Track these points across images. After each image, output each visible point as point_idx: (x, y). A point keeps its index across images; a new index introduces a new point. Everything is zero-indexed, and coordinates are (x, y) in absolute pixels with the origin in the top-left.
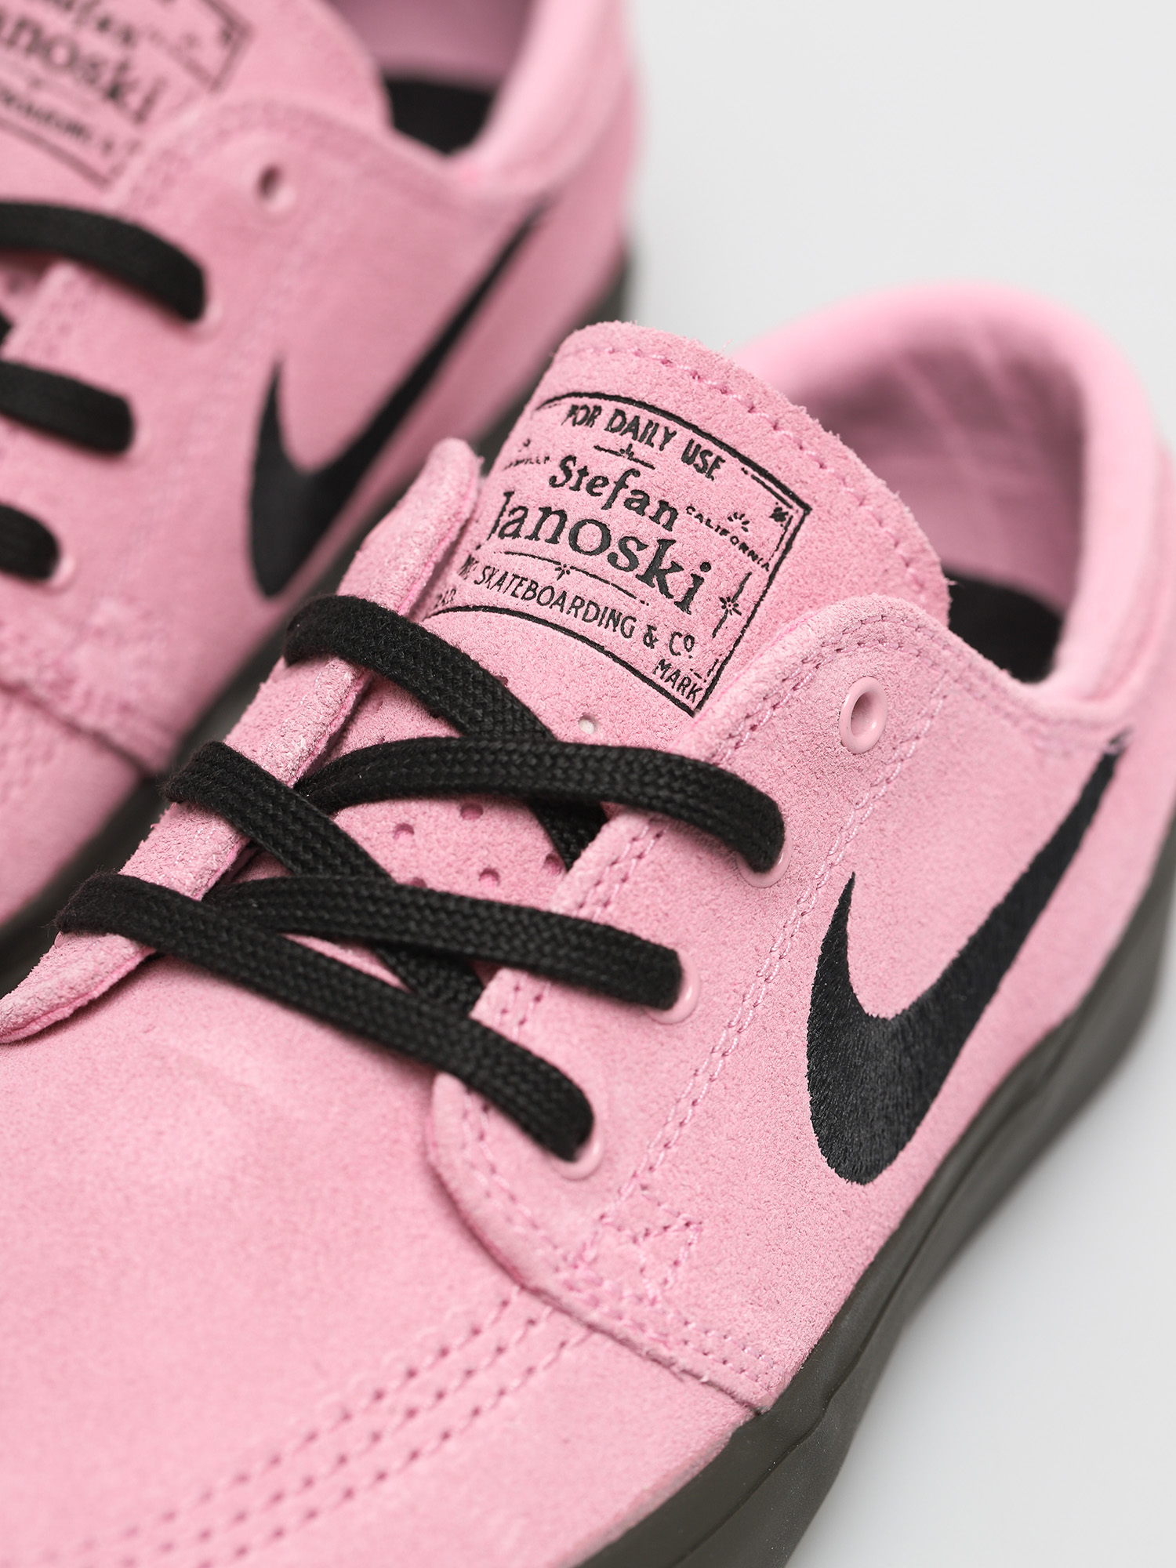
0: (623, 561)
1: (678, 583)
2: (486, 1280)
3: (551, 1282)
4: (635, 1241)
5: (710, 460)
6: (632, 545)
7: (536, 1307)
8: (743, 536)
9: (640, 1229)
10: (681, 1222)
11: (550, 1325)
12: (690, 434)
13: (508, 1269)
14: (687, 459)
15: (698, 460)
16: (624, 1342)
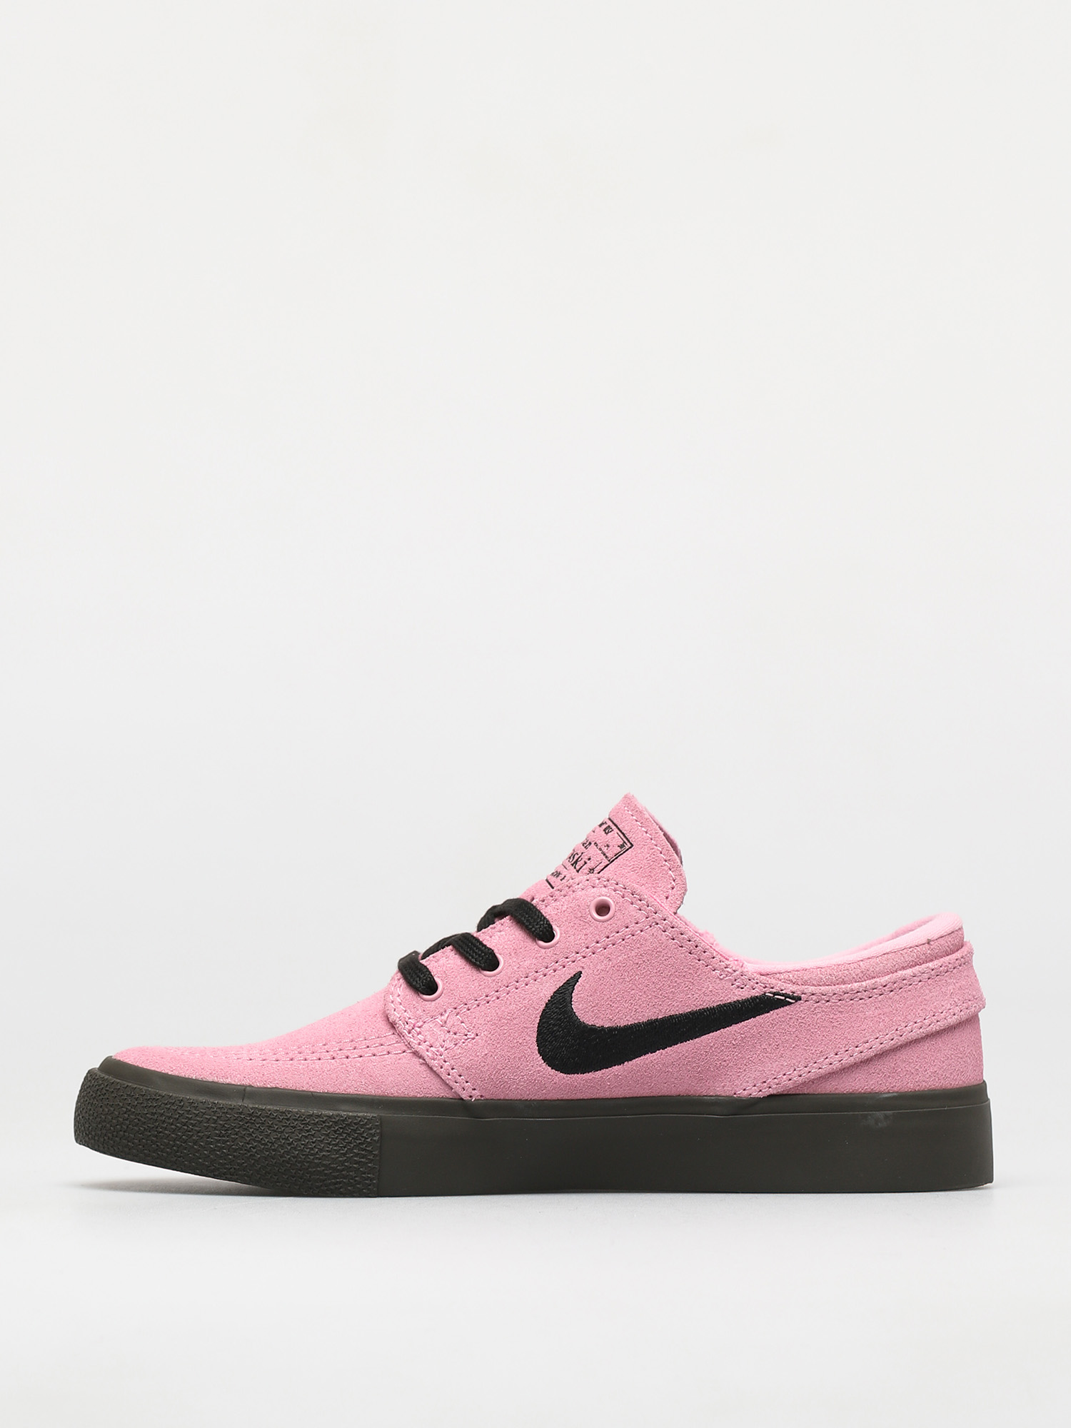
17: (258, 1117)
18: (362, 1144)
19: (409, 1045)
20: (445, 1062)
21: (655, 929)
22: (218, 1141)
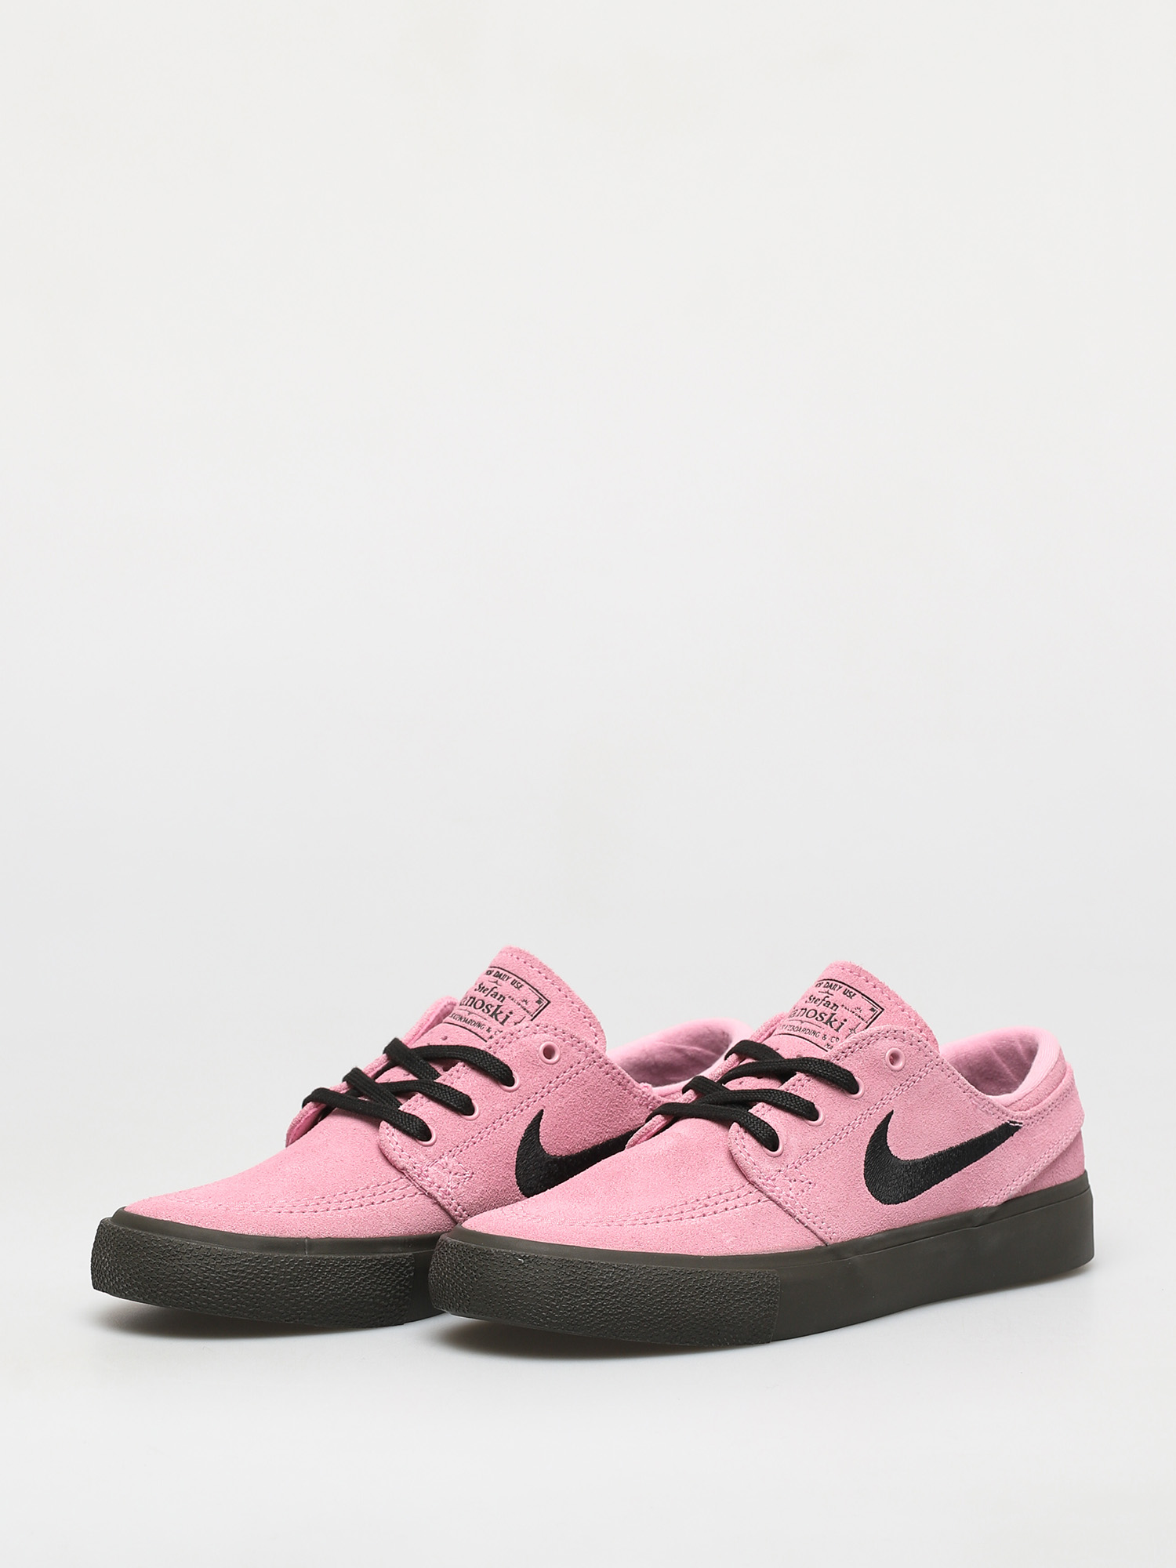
0: (820, 1018)
1: (836, 1025)
2: (737, 1179)
3: (759, 1181)
4: (790, 1181)
5: (852, 994)
6: (823, 1015)
7: (752, 1189)
8: (859, 1014)
9: (793, 1178)
10: (807, 1181)
11: (756, 1194)
12: (846, 987)
13: (745, 1176)
14: (844, 993)
15: (848, 994)
16: (779, 1205)
17: (325, 1266)
18: (402, 1280)
19: (421, 1189)
20: (452, 1200)
21: (593, 1068)
22: (293, 1291)
